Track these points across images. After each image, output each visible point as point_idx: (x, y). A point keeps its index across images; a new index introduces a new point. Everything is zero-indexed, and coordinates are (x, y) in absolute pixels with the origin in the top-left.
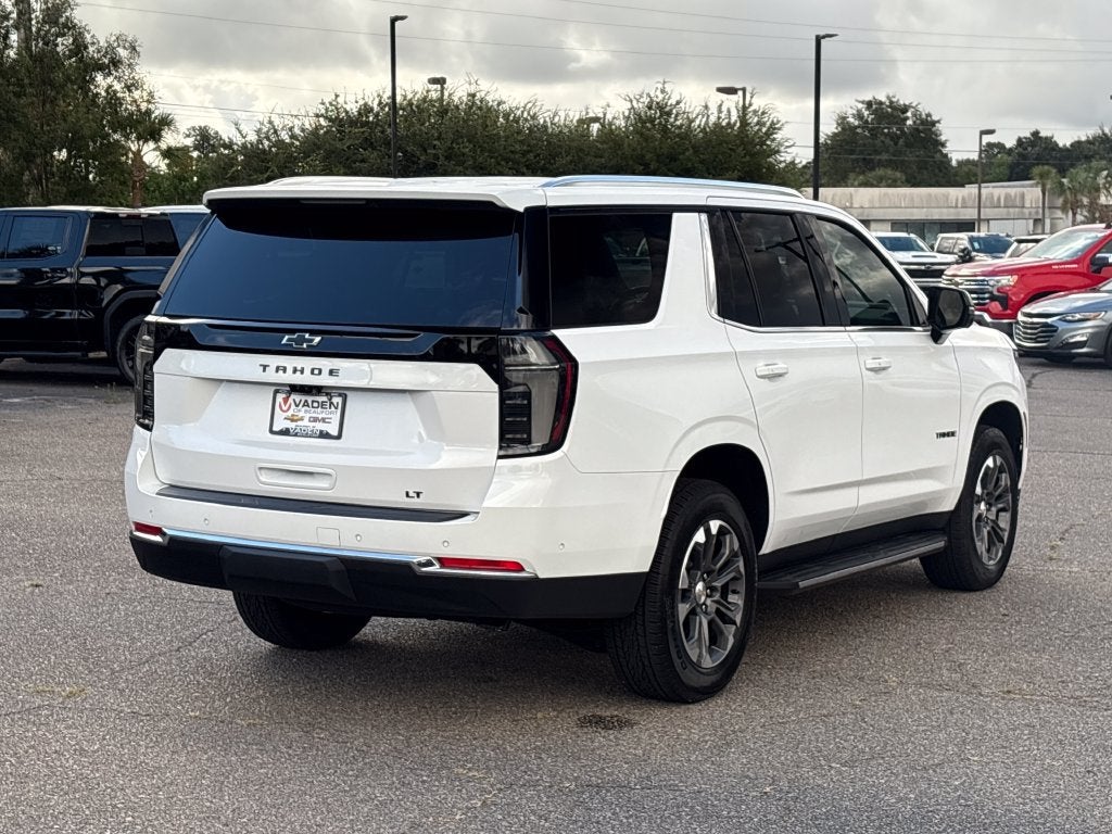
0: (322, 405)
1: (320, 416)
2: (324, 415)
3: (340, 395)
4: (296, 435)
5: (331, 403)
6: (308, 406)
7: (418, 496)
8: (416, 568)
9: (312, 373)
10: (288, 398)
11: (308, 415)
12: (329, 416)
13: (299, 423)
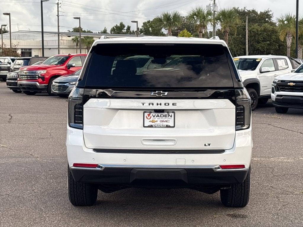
0: (165, 116)
1: (165, 120)
2: (166, 120)
3: (173, 112)
4: (156, 127)
5: (169, 115)
6: (159, 116)
7: (209, 145)
8: (214, 170)
9: (165, 105)
10: (150, 114)
11: (160, 120)
12: (168, 120)
13: (156, 123)
